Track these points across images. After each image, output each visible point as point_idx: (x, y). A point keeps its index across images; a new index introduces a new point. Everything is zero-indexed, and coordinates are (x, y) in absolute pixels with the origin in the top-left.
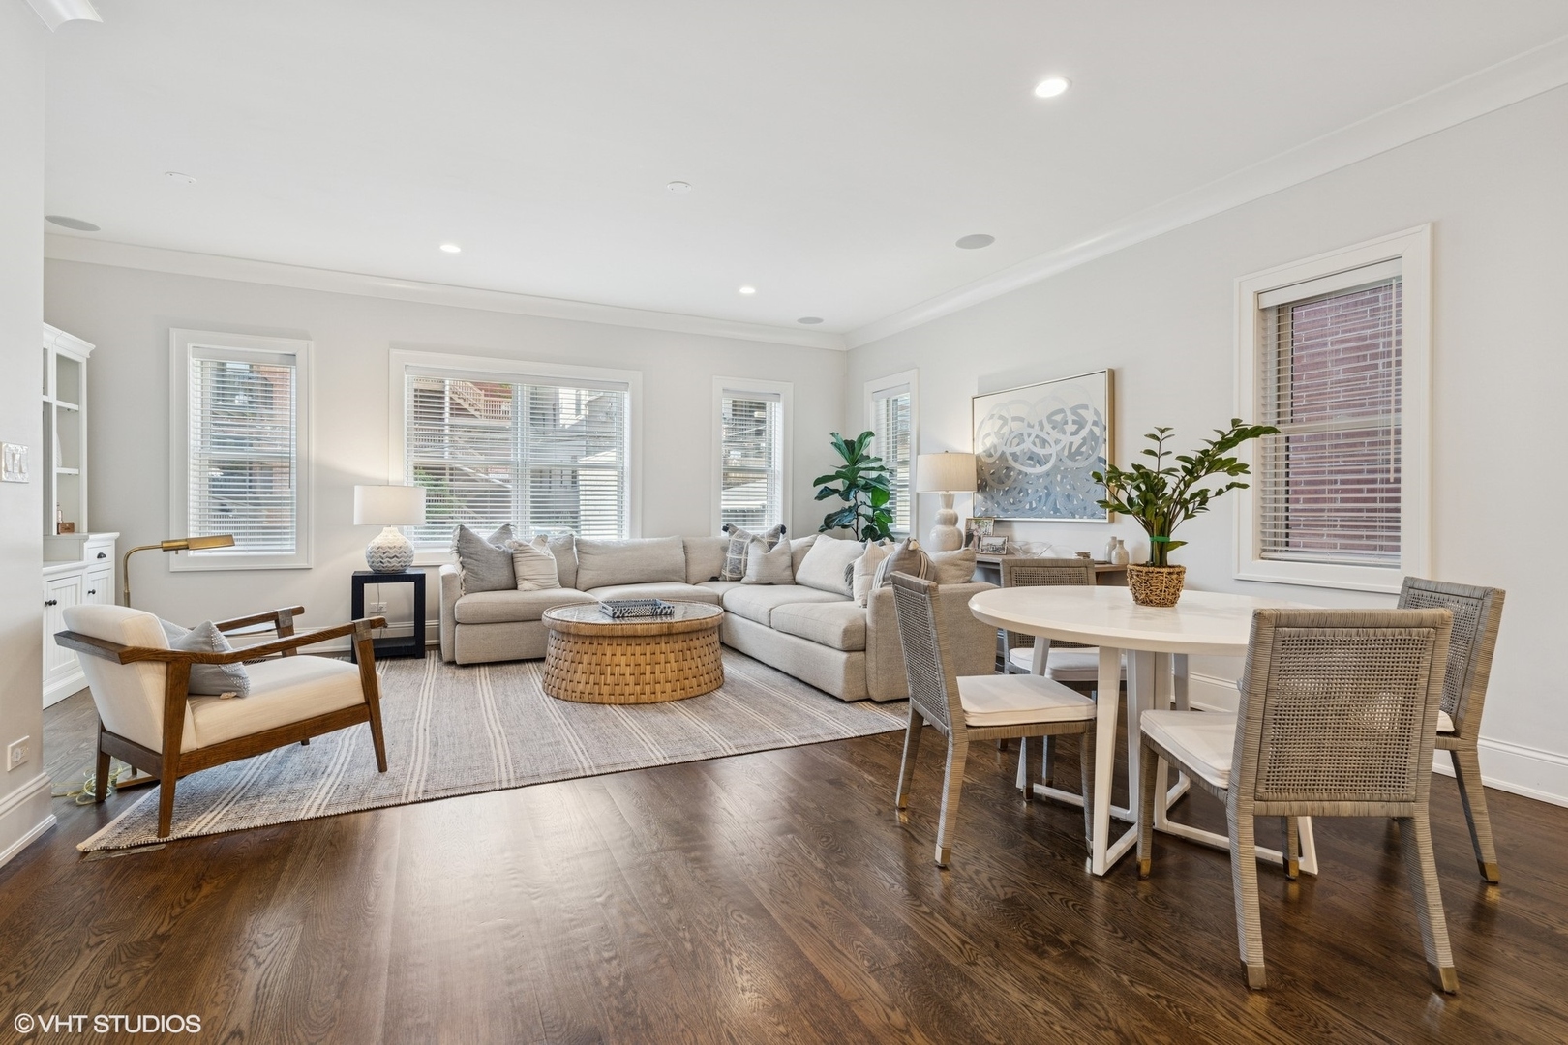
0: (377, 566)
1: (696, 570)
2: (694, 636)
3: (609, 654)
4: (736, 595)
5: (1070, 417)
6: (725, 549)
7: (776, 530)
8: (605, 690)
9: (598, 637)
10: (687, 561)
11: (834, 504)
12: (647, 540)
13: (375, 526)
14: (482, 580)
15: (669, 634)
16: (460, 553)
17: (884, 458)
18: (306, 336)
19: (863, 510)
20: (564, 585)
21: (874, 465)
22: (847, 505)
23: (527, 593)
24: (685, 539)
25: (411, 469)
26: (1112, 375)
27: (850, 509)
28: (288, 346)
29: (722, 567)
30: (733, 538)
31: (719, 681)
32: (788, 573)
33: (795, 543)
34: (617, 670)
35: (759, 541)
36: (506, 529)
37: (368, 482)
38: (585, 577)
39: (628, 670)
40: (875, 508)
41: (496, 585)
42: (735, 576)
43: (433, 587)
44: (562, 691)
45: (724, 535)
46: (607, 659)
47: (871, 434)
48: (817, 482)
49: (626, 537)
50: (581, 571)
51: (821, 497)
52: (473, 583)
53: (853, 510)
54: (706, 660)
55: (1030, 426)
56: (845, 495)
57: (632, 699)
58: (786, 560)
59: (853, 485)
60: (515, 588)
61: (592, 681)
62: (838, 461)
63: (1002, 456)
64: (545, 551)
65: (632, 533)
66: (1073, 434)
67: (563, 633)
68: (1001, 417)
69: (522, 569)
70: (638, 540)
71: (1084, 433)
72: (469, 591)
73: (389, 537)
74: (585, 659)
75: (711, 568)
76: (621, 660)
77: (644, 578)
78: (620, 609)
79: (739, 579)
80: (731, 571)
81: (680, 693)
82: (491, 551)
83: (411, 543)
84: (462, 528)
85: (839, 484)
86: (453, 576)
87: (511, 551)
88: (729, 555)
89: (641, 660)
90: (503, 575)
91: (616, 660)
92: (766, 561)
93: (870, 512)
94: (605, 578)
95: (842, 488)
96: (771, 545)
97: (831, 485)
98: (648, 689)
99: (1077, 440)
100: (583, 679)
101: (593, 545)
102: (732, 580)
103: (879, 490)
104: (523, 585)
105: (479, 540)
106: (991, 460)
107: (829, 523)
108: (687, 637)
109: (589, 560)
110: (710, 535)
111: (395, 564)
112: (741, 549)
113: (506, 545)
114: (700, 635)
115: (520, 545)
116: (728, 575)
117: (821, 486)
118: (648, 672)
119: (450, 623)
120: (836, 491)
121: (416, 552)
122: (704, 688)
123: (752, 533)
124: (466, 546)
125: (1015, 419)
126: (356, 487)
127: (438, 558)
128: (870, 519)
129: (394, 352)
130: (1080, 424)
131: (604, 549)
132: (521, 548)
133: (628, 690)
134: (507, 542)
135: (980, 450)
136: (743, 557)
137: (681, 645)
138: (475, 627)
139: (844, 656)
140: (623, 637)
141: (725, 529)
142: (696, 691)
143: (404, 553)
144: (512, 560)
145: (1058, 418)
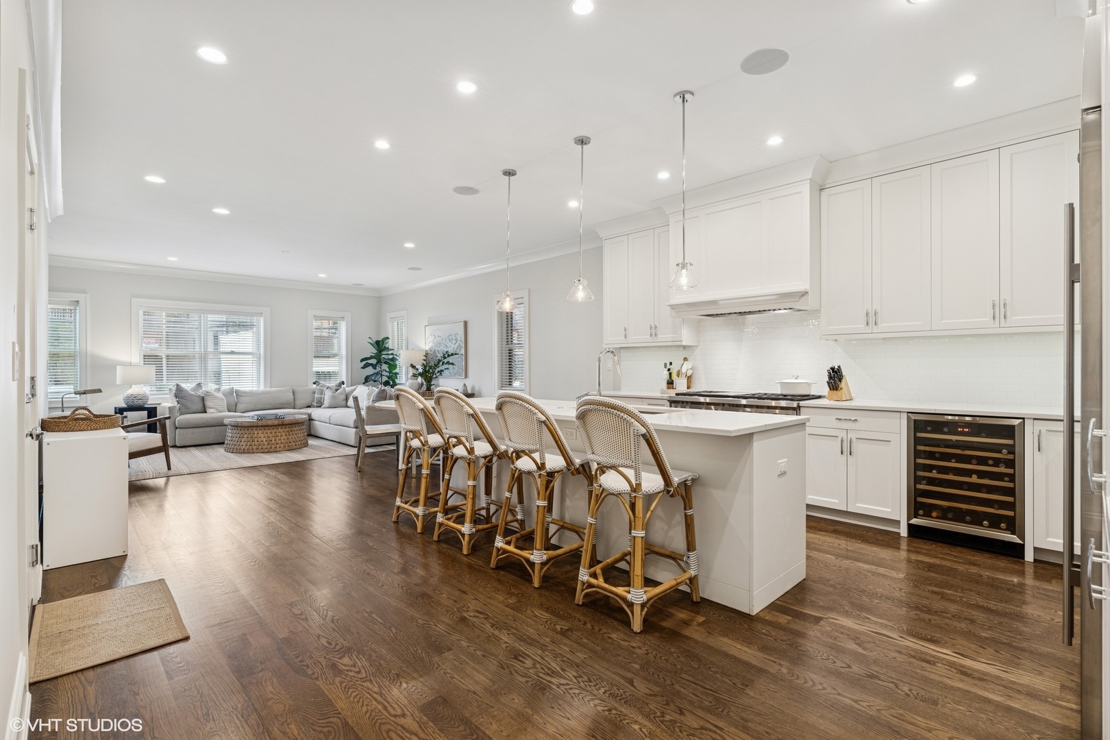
0: (130, 403)
1: (298, 403)
2: (294, 426)
3: (256, 433)
4: (316, 413)
5: (454, 338)
6: (314, 393)
7: (340, 383)
8: (254, 447)
9: (250, 427)
10: (294, 399)
11: (370, 371)
12: (273, 389)
13: (130, 384)
14: (189, 409)
15: (282, 425)
16: (176, 396)
17: (396, 349)
18: (84, 292)
19: (384, 373)
20: (229, 411)
21: (390, 352)
22: (376, 371)
23: (212, 414)
24: (294, 388)
25: (142, 357)
26: (466, 323)
27: (377, 373)
28: (75, 297)
29: (313, 401)
30: (318, 387)
31: (306, 445)
32: (344, 402)
33: (348, 389)
34: (260, 439)
35: (330, 388)
36: (199, 385)
37: (122, 364)
38: (240, 407)
39: (264, 439)
40: (390, 372)
41: (196, 411)
42: (318, 405)
43: (160, 413)
44: (235, 450)
45: (315, 386)
46: (255, 435)
47: (388, 338)
48: (362, 360)
49: (262, 388)
50: (238, 404)
51: (364, 367)
52: (184, 410)
53: (379, 374)
54: (299, 436)
55: (443, 340)
56: (374, 366)
57: (266, 450)
58: (343, 397)
59: (379, 362)
60: (206, 412)
61: (248, 445)
62: (372, 351)
63: (434, 351)
64: (220, 395)
65: (265, 387)
66: (455, 344)
67: (235, 426)
68: (434, 335)
69: (208, 403)
70: (268, 389)
71: (457, 344)
72: (181, 414)
73: (136, 390)
74: (245, 436)
75: (308, 402)
76: (262, 435)
77: (271, 407)
78: (260, 418)
79: (320, 407)
80: (317, 403)
81: (287, 448)
82: (193, 395)
83: (148, 392)
84: (177, 385)
85: (374, 361)
86: (175, 407)
87: (203, 395)
88: (316, 395)
89: (270, 435)
90: (199, 406)
91: (259, 436)
92: (333, 397)
93: (388, 374)
94: (251, 407)
95: (375, 363)
96: (337, 390)
97: (370, 361)
98: (273, 446)
99: (456, 346)
100: (245, 444)
101: (244, 392)
102: (317, 407)
103: (392, 363)
104: (208, 410)
105: (186, 391)
106: (431, 353)
107: (367, 380)
108: (290, 426)
109: (242, 399)
110: (307, 386)
111: (138, 403)
112: (322, 392)
113: (200, 393)
114: (296, 425)
115: (208, 392)
116: (315, 404)
117: (365, 362)
118: (273, 440)
119: (173, 428)
120: (371, 365)
121: (150, 397)
122: (298, 446)
123: (328, 385)
124: (179, 393)
125: (438, 336)
126: (118, 367)
127: (163, 400)
128: (389, 377)
129: (133, 299)
130: (456, 340)
131: (250, 394)
132: (208, 394)
133: (264, 447)
134: (201, 391)
135: (427, 348)
136: (323, 396)
137: (287, 429)
138: (187, 430)
139: (355, 430)
140: (262, 426)
141: (314, 383)
142: (294, 447)
143: (145, 397)
144: (203, 399)
145: (450, 337)
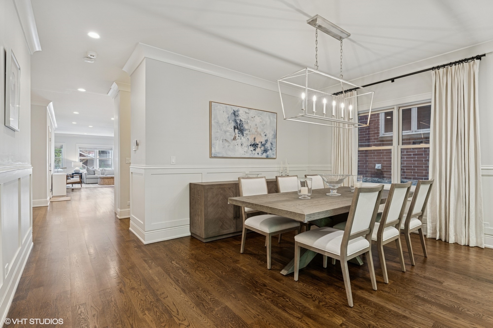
0: (75, 172)
13: (75, 166)
16: (87, 170)
20: (101, 175)
23: (96, 175)
25: (79, 160)
28: (63, 144)
37: (74, 162)
38: (105, 174)
43: (83, 175)
44: (100, 184)
52: (89, 174)
64: (99, 170)
69: (95, 172)
73: (77, 168)
82: (91, 170)
83: (80, 169)
84: (87, 167)
86: (86, 173)
89: (109, 180)
90: (93, 173)
101: (107, 170)
104: (96, 174)
109: (106, 172)
111: (78, 172)
113: (93, 169)
119: (86, 179)
126: (72, 162)
127: (84, 171)
129: (77, 144)
132: (96, 170)
138: (89, 179)
143: (79, 171)
144: (94, 171)
